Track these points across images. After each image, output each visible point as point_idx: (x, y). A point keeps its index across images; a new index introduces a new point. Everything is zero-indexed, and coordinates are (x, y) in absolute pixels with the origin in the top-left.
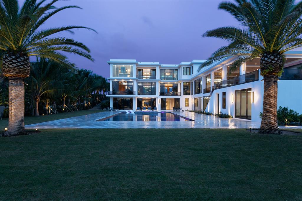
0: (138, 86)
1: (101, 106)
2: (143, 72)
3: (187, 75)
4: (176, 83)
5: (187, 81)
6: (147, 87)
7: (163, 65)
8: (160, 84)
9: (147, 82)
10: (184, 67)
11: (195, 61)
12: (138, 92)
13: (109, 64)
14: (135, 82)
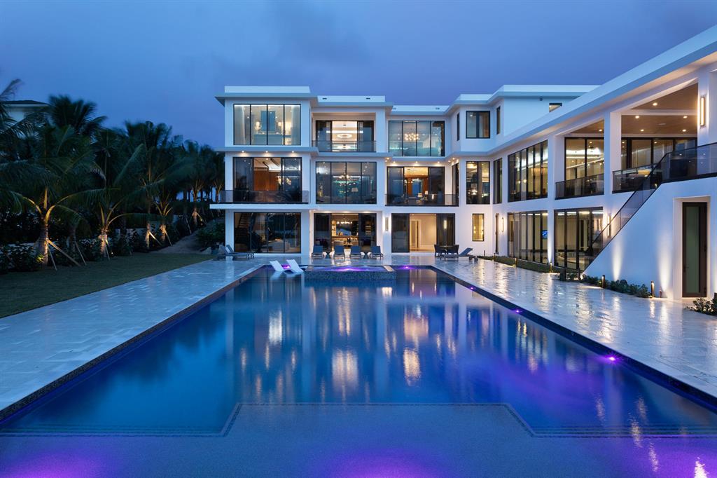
0: (318, 175)
1: (197, 239)
2: (333, 132)
3: (478, 137)
4: (438, 165)
5: (480, 157)
6: (346, 179)
7: (399, 109)
8: (388, 167)
9: (346, 162)
10: (467, 112)
11: (508, 89)
12: (317, 195)
13: (222, 100)
14: (306, 161)
